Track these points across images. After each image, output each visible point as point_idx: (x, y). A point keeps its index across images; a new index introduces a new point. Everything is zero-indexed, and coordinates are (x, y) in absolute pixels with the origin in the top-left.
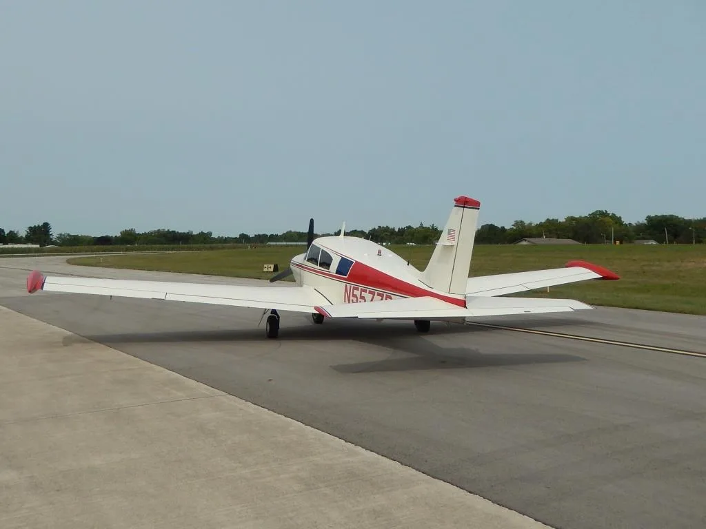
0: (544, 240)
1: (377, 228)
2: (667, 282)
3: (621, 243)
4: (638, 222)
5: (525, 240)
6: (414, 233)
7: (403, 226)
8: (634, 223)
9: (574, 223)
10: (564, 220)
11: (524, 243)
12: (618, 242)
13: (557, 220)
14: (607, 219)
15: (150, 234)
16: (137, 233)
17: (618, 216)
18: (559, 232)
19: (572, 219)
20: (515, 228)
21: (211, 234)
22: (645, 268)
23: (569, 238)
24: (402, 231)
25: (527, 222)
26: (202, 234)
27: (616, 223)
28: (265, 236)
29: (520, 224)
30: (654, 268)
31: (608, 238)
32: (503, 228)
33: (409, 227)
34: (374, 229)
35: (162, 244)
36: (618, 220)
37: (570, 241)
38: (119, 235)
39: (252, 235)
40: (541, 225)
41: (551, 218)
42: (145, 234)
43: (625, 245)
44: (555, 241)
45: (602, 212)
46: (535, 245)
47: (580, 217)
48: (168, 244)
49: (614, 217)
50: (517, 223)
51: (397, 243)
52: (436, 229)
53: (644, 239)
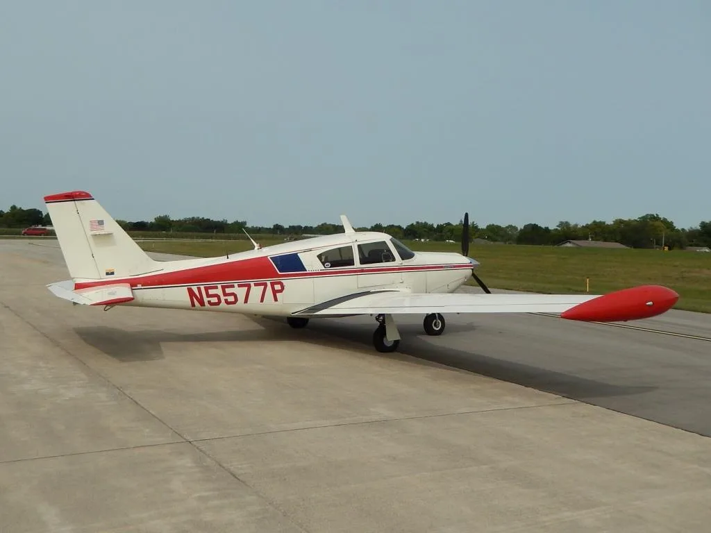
0: (590, 243)
1: (415, 223)
2: (704, 288)
3: (670, 249)
4: (691, 228)
5: (570, 242)
6: (453, 229)
7: (442, 222)
8: (687, 228)
9: (622, 226)
10: (612, 223)
11: (568, 245)
12: (666, 248)
13: (604, 223)
14: (657, 223)
15: (185, 221)
16: (171, 219)
17: (669, 220)
18: (606, 235)
19: (620, 222)
20: (559, 229)
21: (245, 223)
22: (686, 275)
23: (616, 242)
24: (440, 228)
25: (572, 223)
26: (236, 223)
27: (668, 228)
28: (300, 227)
29: (565, 225)
30: (694, 274)
31: (658, 243)
32: (547, 229)
33: (448, 224)
34: (412, 224)
35: (199, 232)
36: (669, 225)
37: (618, 245)
38: (153, 221)
39: (286, 226)
40: (587, 227)
41: (598, 221)
42: (179, 221)
43: (676, 251)
44: (600, 244)
45: (653, 215)
46: (579, 247)
47: (630, 220)
48: (204, 232)
49: (665, 221)
50: (561, 224)
51: (436, 240)
52: (477, 227)
53: (697, 245)
